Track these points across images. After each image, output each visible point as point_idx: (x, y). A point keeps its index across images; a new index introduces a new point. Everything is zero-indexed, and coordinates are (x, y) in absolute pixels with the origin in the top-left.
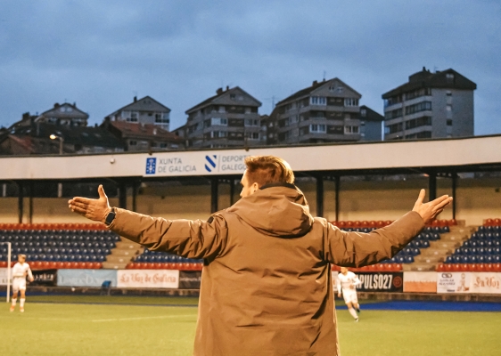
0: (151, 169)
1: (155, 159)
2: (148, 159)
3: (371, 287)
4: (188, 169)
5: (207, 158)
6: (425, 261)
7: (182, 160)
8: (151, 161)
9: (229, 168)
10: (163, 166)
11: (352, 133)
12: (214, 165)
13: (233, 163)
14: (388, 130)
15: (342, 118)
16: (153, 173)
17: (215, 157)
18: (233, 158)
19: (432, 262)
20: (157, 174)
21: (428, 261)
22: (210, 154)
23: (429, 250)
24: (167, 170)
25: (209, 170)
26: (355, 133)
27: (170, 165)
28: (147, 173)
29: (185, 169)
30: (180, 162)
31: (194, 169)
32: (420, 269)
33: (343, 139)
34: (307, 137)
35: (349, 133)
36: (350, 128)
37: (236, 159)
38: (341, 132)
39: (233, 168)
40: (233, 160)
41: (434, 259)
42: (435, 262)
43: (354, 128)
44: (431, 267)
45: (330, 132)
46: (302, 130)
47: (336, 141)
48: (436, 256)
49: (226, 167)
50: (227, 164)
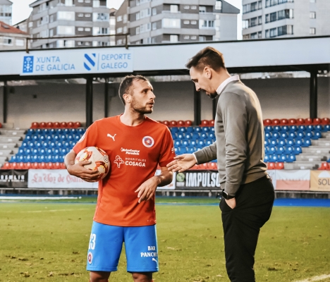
0: (28, 67)
1: (32, 58)
2: (25, 58)
3: (209, 185)
4: (66, 67)
5: (86, 56)
6: (307, 160)
7: (60, 58)
8: (29, 59)
9: (108, 66)
10: (40, 64)
11: (208, 27)
12: (93, 63)
13: (112, 61)
14: (246, 24)
15: (197, 12)
16: (31, 71)
17: (94, 55)
18: (112, 56)
19: (315, 160)
20: (35, 73)
21: (311, 160)
22: (90, 52)
23: (311, 149)
24: (45, 68)
25: (88, 69)
26: (211, 28)
27: (48, 63)
28: (24, 71)
29: (63, 67)
30: (58, 60)
31: (73, 67)
32: (302, 168)
33: (198, 34)
34: (160, 32)
35: (205, 28)
36: (206, 22)
37: (116, 57)
38: (197, 26)
39: (113, 66)
40: (113, 58)
41: (316, 157)
42: (318, 160)
43: (210, 22)
44: (314, 166)
45: (183, 26)
46: (154, 25)
47: (190, 36)
48: (319, 155)
49: (106, 65)
50: (106, 62)
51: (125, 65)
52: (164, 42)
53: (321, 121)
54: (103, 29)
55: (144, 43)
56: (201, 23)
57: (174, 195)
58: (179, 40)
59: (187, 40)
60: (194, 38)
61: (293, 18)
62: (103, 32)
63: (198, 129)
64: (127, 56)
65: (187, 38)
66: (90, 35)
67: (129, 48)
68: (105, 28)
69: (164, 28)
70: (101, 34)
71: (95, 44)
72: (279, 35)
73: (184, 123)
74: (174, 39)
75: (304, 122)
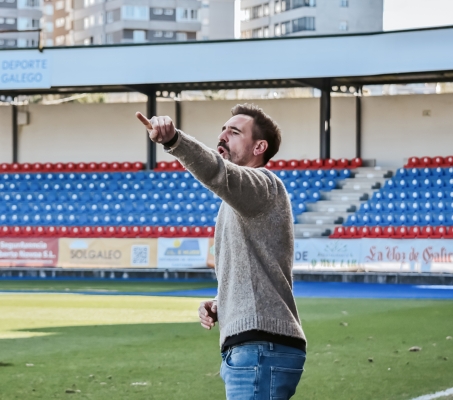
6: (314, 222)
9: (12, 78)
11: (189, 19)
13: (19, 71)
14: (246, 15)
18: (19, 64)
19: (326, 223)
21: (319, 222)
23: (321, 205)
26: (194, 20)
32: (306, 234)
33: (175, 29)
34: (118, 27)
35: (184, 20)
36: (186, 12)
37: (24, 65)
38: (172, 18)
39: (20, 78)
40: (19, 67)
41: (327, 218)
42: (329, 224)
43: (192, 12)
44: (324, 231)
45: (153, 17)
46: (110, 15)
47: (164, 32)
48: (332, 214)
49: (9, 77)
50: (9, 72)
51: (38, 77)
52: (124, 41)
53: (337, 164)
54: (33, 21)
55: (95, 43)
56: (179, 13)
57: (112, 276)
58: (147, 38)
59: (158, 38)
60: (170, 35)
61: (315, 6)
62: (33, 25)
63: (152, 176)
64: (40, 64)
65: (160, 35)
66: (13, 29)
67: (45, 51)
68: (36, 18)
69: (126, 21)
70: (31, 28)
71: (22, 43)
72: (294, 31)
73: (132, 166)
74: (139, 37)
75: (312, 164)
